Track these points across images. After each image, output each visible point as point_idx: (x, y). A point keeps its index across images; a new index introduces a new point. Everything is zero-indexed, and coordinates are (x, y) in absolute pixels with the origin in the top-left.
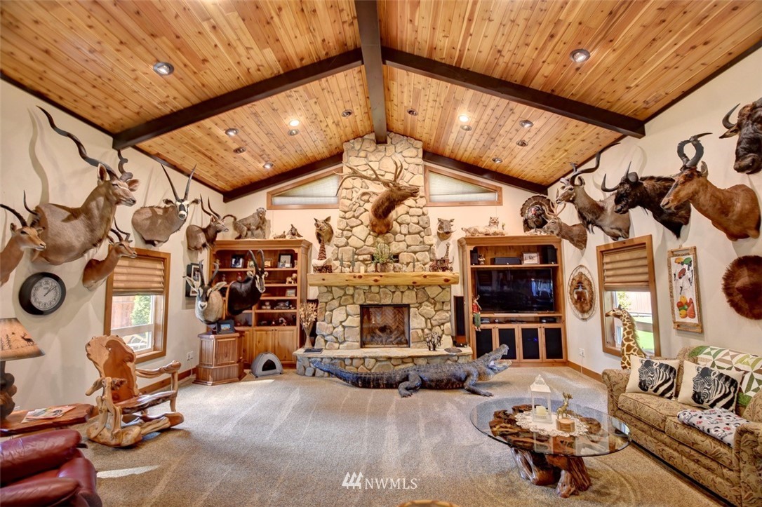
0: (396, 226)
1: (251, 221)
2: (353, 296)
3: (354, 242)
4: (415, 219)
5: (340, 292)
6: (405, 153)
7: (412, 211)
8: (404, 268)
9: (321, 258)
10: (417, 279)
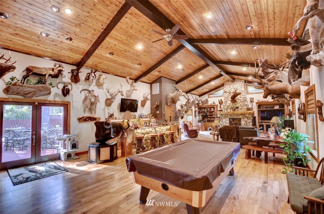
0: (237, 101)
1: (205, 101)
2: (227, 116)
3: (227, 104)
4: (242, 99)
5: (224, 116)
6: (239, 83)
7: (241, 97)
8: (240, 110)
9: (220, 108)
10: (242, 113)
